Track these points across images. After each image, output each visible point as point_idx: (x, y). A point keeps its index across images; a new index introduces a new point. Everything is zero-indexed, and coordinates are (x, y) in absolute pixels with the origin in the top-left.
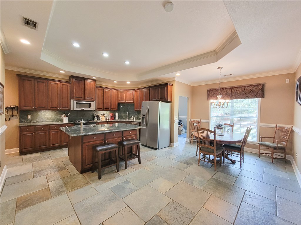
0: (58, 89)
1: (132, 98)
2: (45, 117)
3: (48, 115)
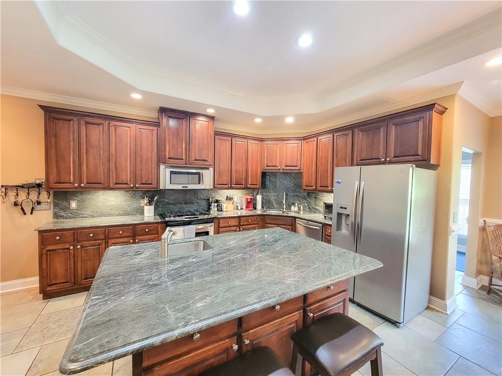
0: (130, 140)
1: (298, 160)
2: (108, 204)
3: (113, 201)
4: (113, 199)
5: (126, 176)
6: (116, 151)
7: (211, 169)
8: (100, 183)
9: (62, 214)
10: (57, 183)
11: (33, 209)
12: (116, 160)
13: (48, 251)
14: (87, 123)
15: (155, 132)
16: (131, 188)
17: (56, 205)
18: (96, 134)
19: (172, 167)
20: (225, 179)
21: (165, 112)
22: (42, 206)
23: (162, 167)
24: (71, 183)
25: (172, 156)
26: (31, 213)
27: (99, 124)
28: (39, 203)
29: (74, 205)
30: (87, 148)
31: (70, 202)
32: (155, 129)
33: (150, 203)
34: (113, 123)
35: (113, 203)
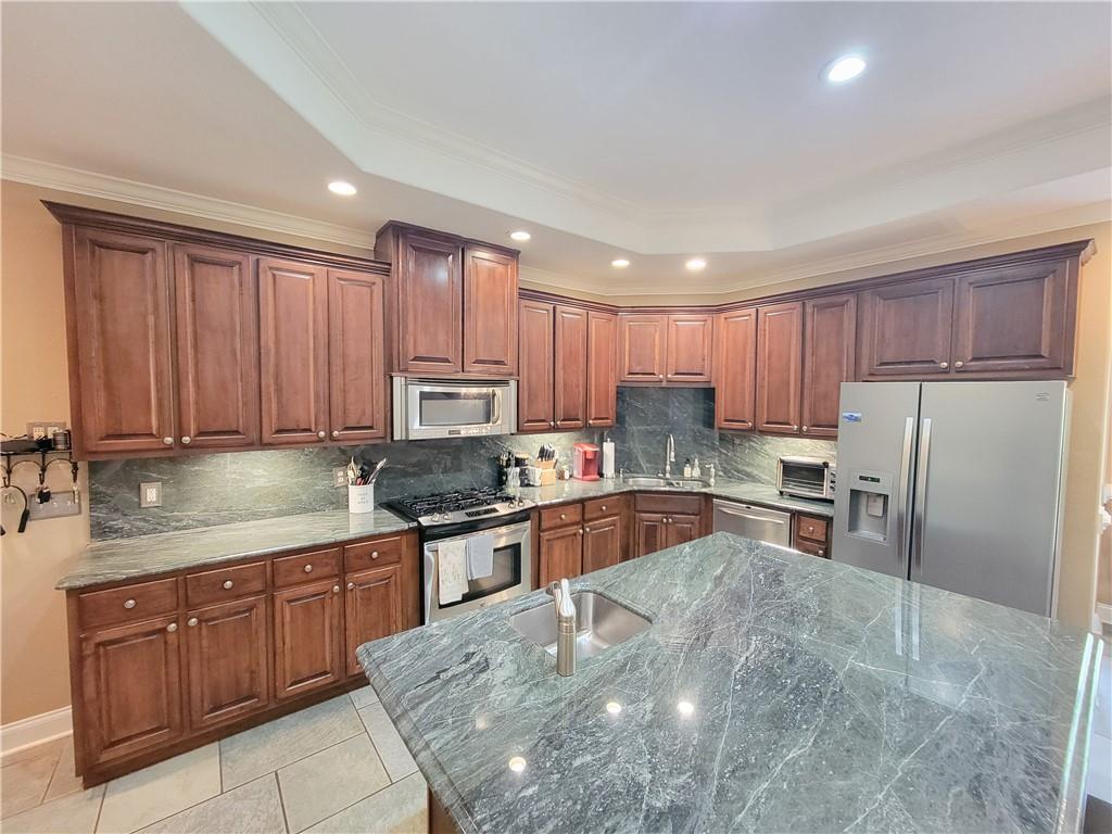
0: (315, 310)
1: (704, 360)
2: (248, 486)
3: (262, 476)
4: (261, 472)
5: (305, 408)
6: (277, 341)
7: (513, 384)
8: (237, 432)
9: (119, 523)
10: (109, 437)
11: (26, 516)
12: (277, 365)
13: (98, 645)
14: (194, 260)
15: (378, 290)
16: (321, 440)
17: (96, 499)
18: (221, 290)
19: (423, 381)
20: (543, 408)
21: (404, 236)
22: (54, 504)
23: (398, 381)
24: (151, 435)
25: (422, 352)
26: (22, 529)
27: (230, 265)
28: (45, 497)
29: (151, 494)
30: (195, 333)
31: (139, 486)
32: (378, 279)
33: (364, 478)
34: (268, 261)
35: (261, 482)
